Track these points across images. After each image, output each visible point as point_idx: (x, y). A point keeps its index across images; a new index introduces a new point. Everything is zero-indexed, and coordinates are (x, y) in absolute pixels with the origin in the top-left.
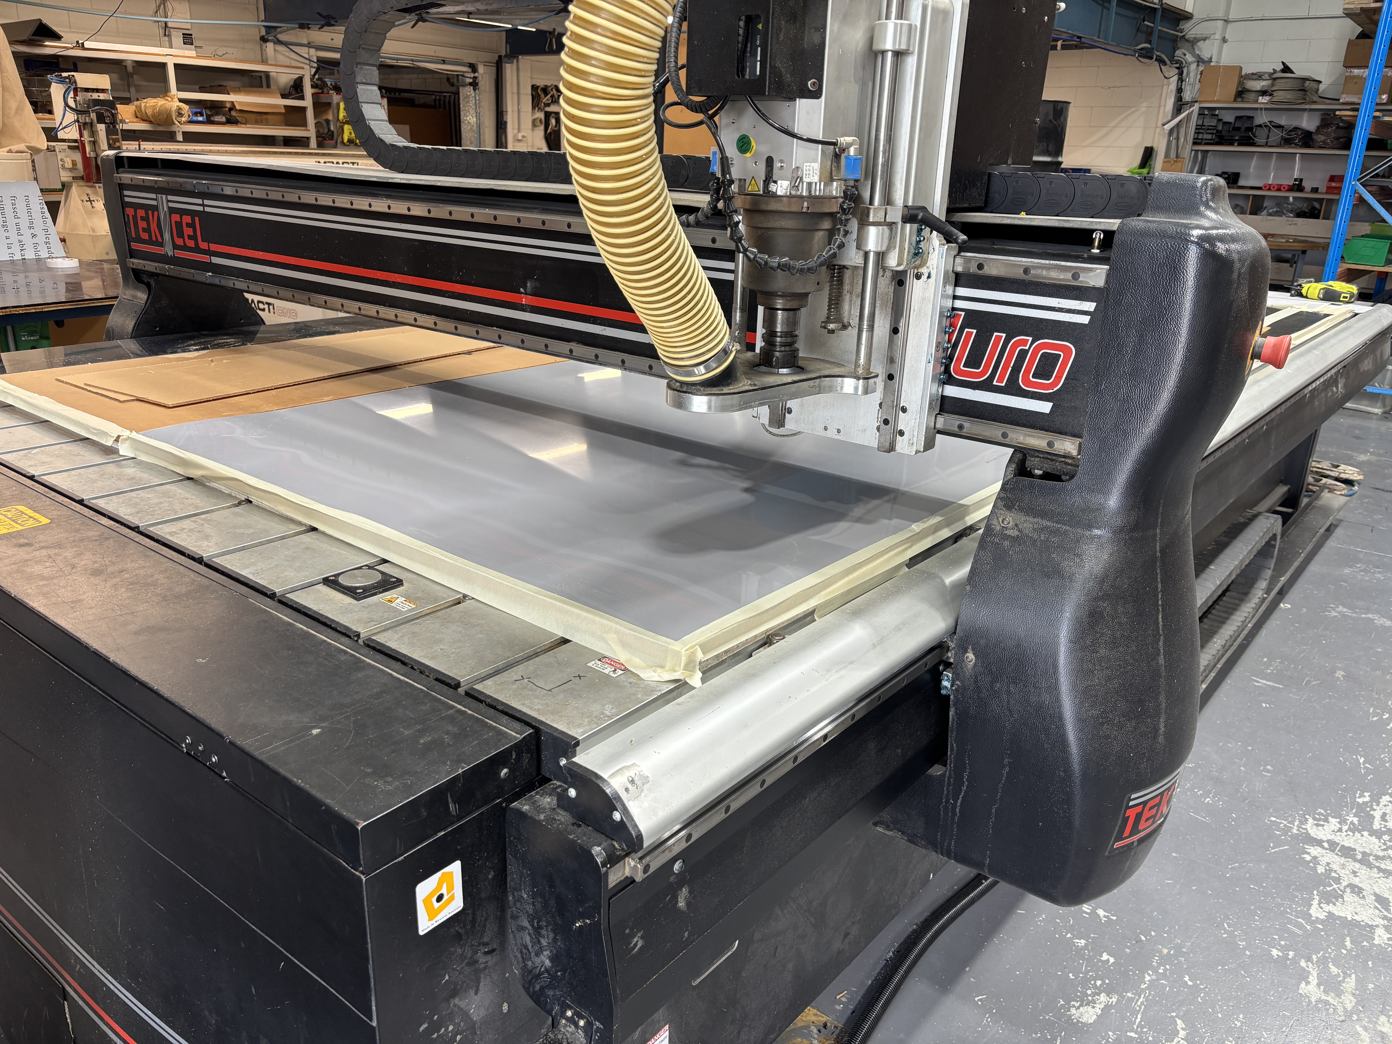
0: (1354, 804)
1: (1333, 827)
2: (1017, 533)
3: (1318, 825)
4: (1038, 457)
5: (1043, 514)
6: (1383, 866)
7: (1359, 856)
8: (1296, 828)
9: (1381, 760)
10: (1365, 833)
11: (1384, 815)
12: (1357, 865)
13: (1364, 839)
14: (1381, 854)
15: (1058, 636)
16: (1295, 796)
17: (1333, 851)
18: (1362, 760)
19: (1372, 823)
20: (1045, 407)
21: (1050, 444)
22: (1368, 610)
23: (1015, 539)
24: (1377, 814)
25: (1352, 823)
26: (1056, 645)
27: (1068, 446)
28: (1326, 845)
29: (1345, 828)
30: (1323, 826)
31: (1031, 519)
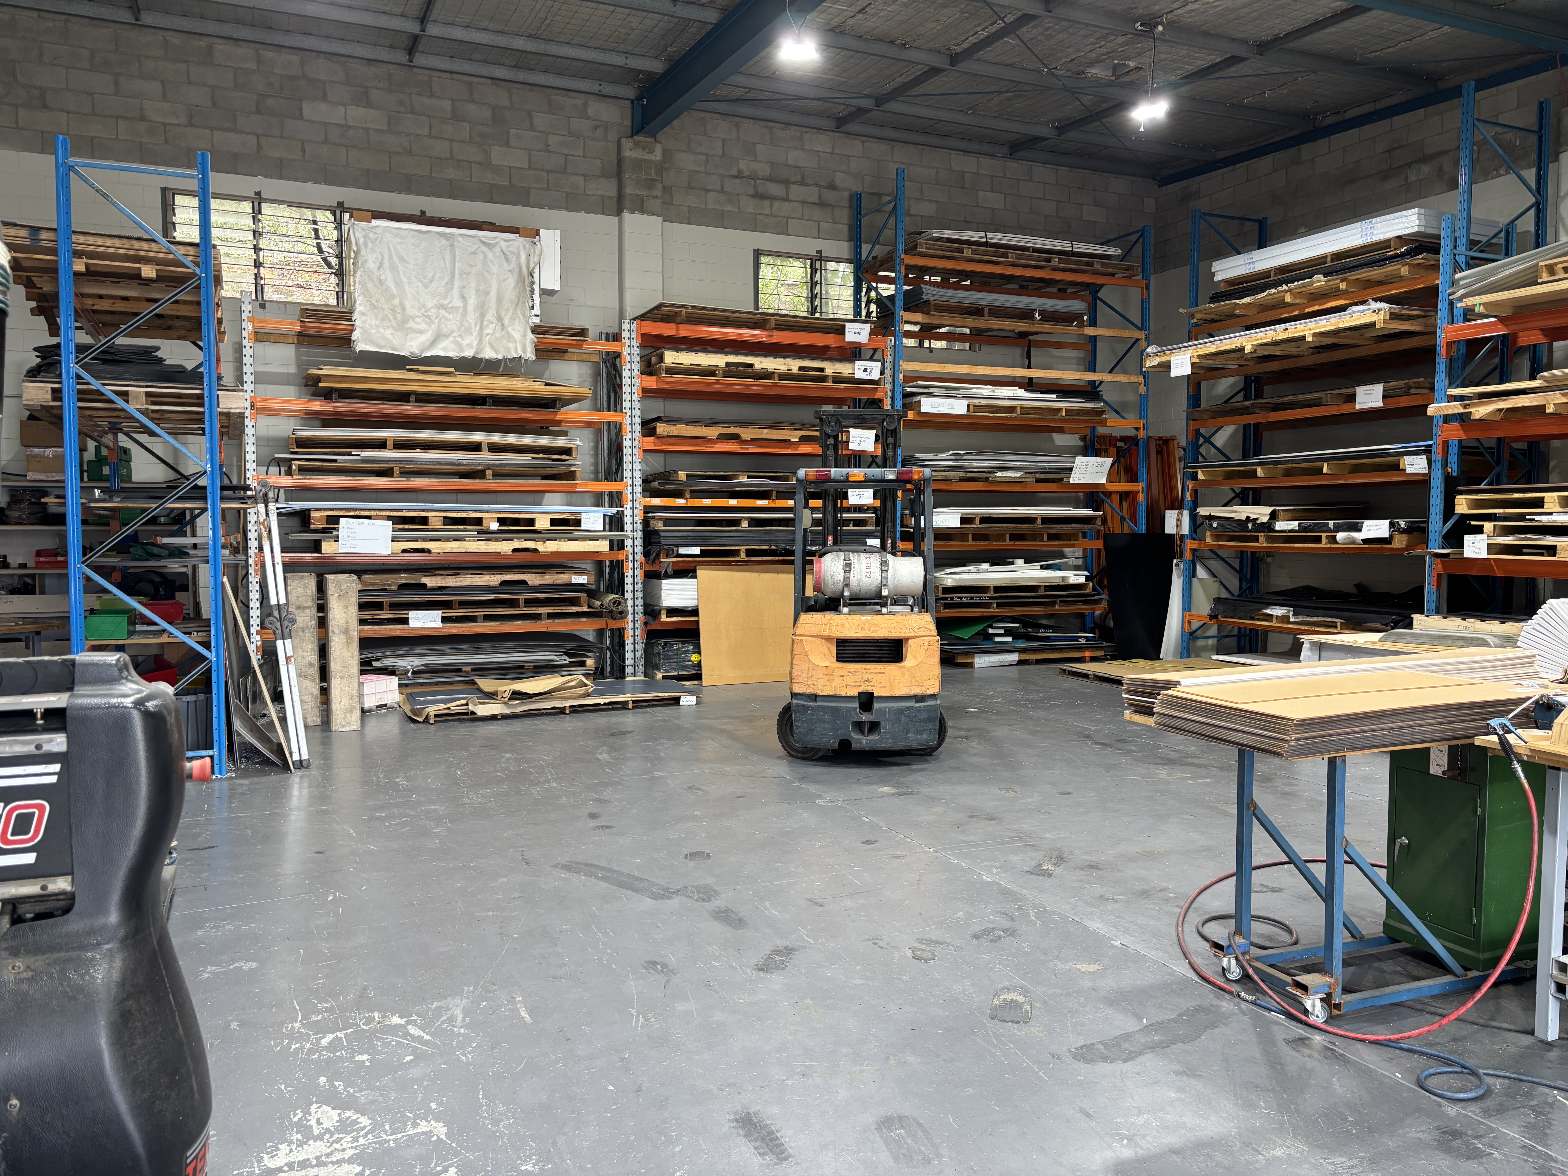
0: (292, 1125)
1: (285, 1152)
2: (30, 973)
3: (272, 1157)
4: (29, 902)
5: (52, 949)
6: (334, 1159)
7: (314, 1162)
8: (257, 1169)
9: (296, 1079)
10: (311, 1142)
11: (318, 1119)
12: (316, 1169)
13: (312, 1147)
14: (329, 1151)
15: (99, 1045)
16: (245, 1144)
17: (294, 1170)
18: (283, 1087)
19: (312, 1131)
20: (30, 858)
21: (44, 888)
22: (233, 961)
23: (31, 980)
24: (313, 1123)
25: (297, 1140)
26: (98, 1055)
27: (62, 884)
28: (286, 1168)
29: (294, 1147)
30: (277, 1155)
31: (41, 957)
